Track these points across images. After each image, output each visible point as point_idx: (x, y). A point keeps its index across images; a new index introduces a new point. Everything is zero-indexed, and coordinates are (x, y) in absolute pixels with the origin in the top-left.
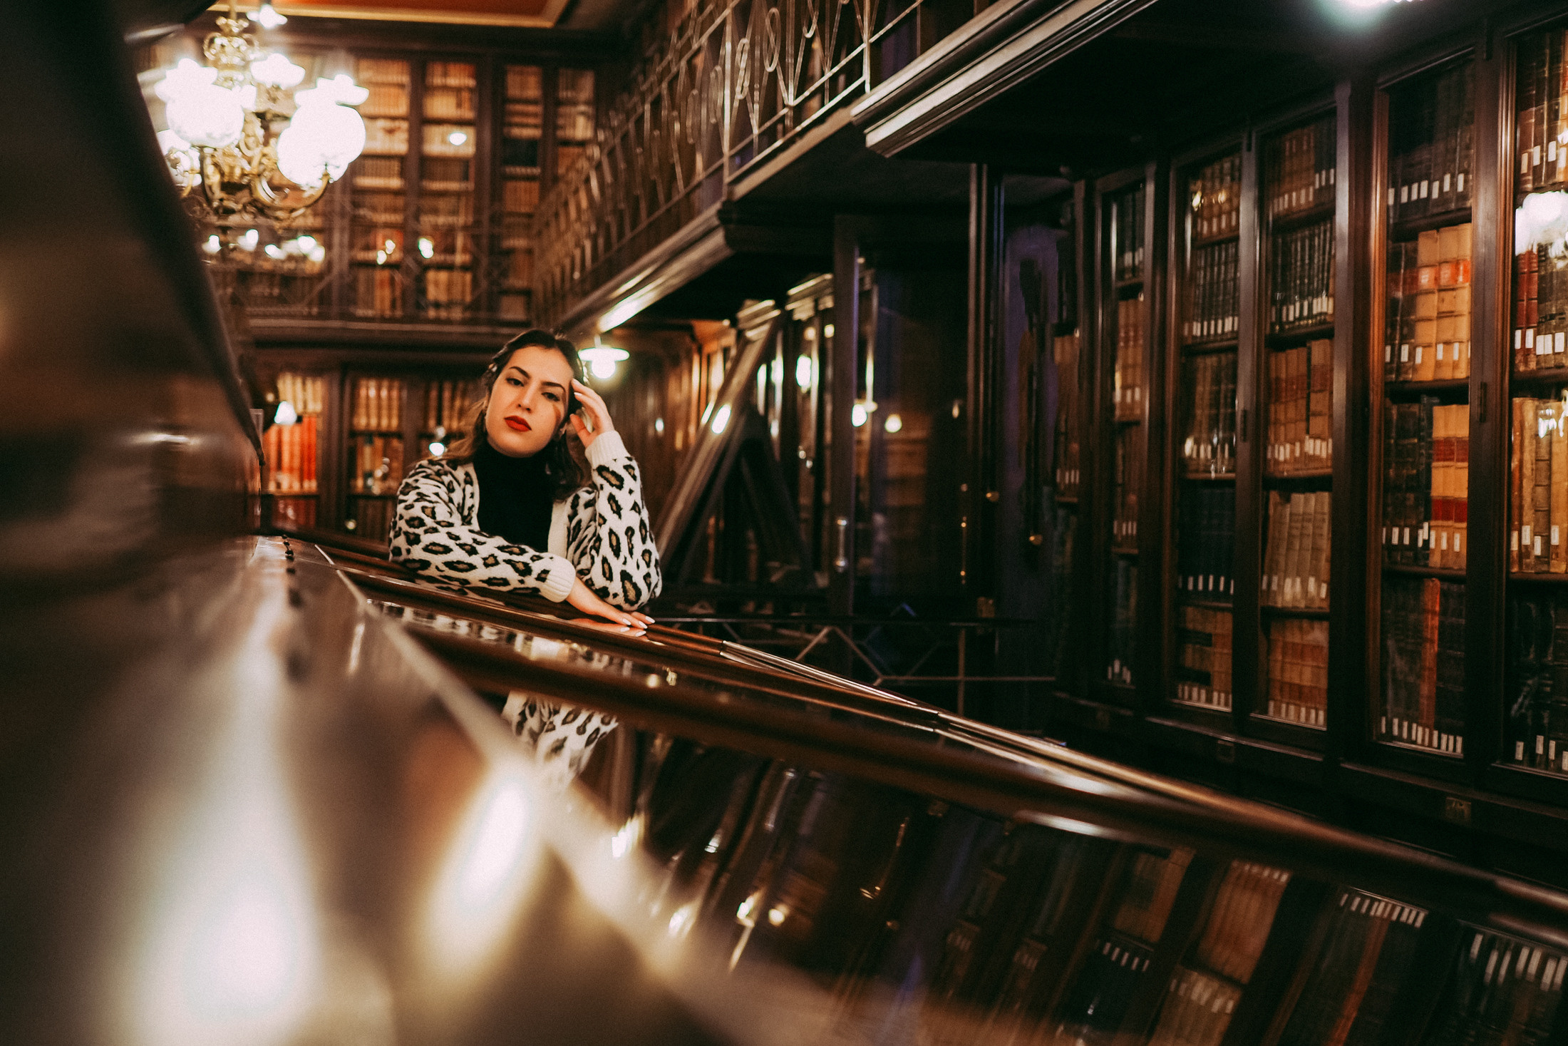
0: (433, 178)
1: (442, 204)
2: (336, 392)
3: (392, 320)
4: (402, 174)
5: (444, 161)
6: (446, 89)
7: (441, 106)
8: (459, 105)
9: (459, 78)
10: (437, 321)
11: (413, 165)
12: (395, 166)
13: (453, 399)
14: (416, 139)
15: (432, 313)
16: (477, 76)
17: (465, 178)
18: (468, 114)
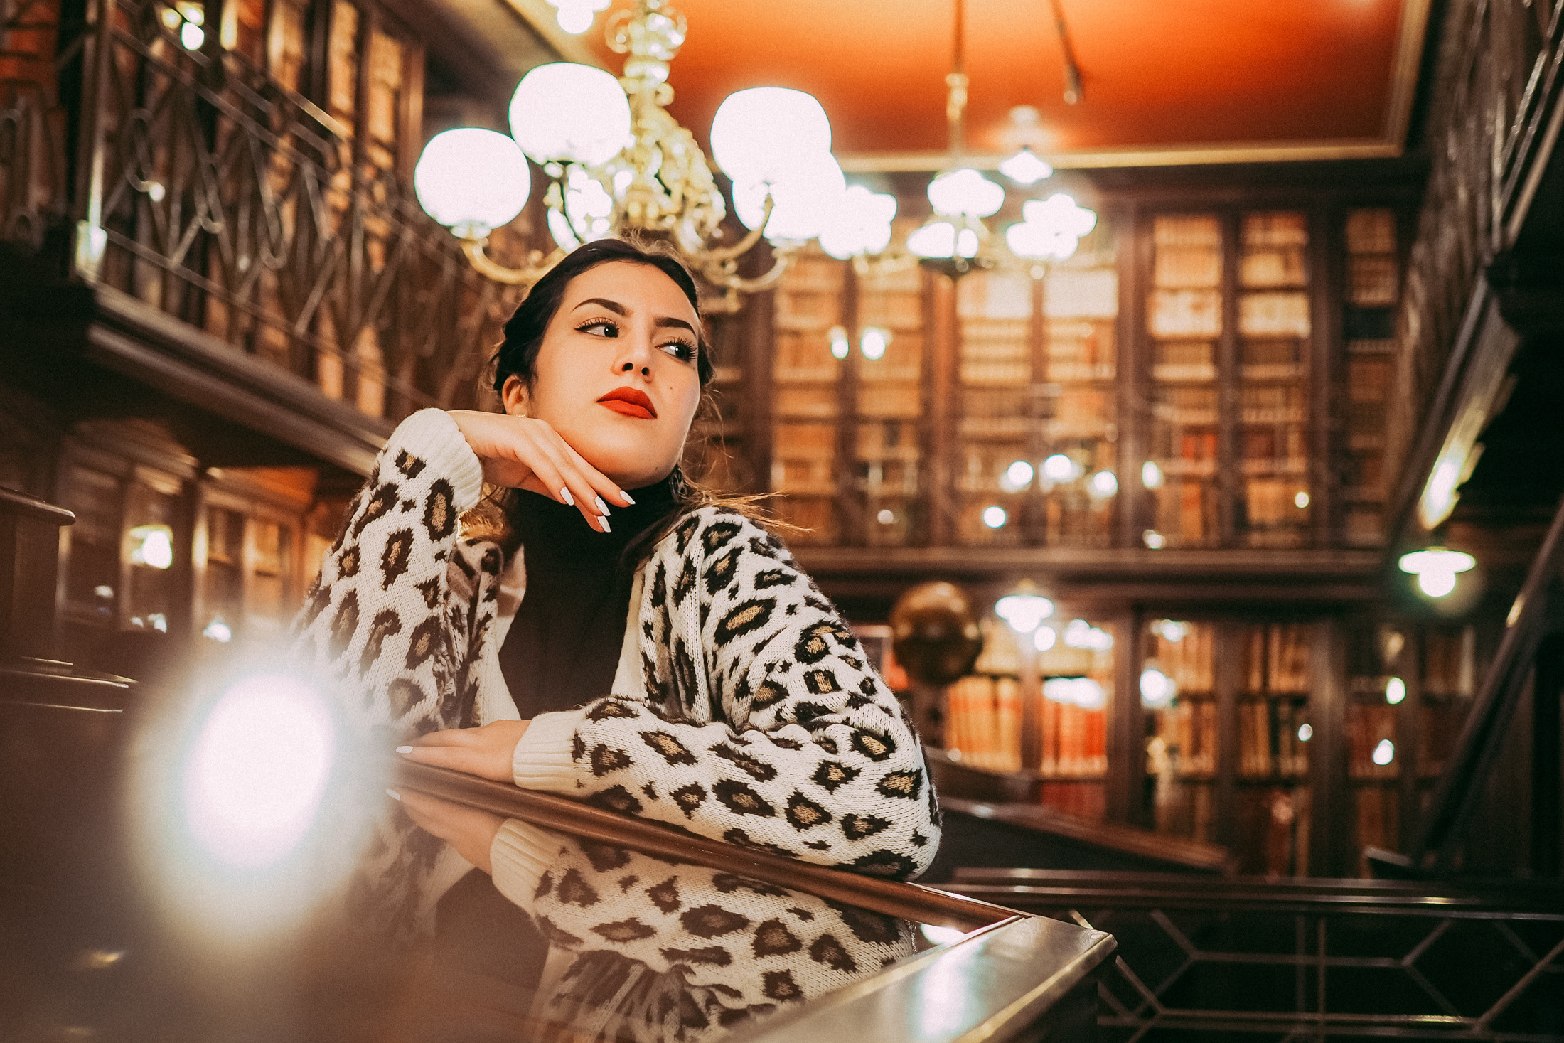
0: (1254, 362)
1: (1265, 396)
2: (1127, 642)
3: (1205, 548)
4: (1216, 360)
5: (1268, 341)
6: (1268, 248)
7: (1261, 270)
8: (1287, 266)
9: (1285, 233)
10: (1264, 548)
11: (1227, 351)
12: (1205, 351)
13: (1282, 650)
14: (1231, 313)
15: (1256, 538)
16: (1310, 229)
17: (1297, 359)
18: (1298, 276)
